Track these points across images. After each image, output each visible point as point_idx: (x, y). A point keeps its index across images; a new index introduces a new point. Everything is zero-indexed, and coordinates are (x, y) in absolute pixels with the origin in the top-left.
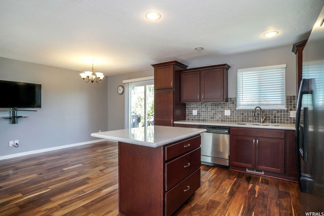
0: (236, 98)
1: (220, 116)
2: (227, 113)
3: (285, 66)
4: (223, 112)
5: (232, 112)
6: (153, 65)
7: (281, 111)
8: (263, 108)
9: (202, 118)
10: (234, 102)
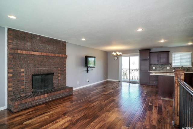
0: (172, 63)
1: (165, 69)
2: (168, 68)
3: (191, 52)
4: (166, 68)
5: (170, 68)
6: (139, 50)
7: (190, 67)
8: (183, 66)
9: (157, 70)
10: (171, 64)
